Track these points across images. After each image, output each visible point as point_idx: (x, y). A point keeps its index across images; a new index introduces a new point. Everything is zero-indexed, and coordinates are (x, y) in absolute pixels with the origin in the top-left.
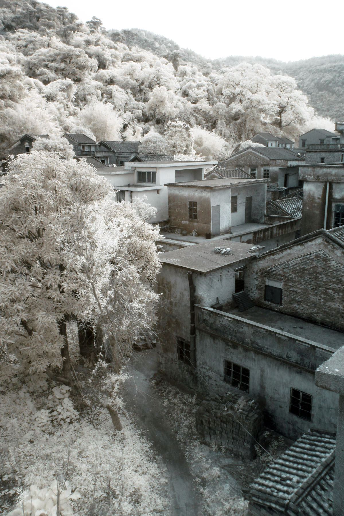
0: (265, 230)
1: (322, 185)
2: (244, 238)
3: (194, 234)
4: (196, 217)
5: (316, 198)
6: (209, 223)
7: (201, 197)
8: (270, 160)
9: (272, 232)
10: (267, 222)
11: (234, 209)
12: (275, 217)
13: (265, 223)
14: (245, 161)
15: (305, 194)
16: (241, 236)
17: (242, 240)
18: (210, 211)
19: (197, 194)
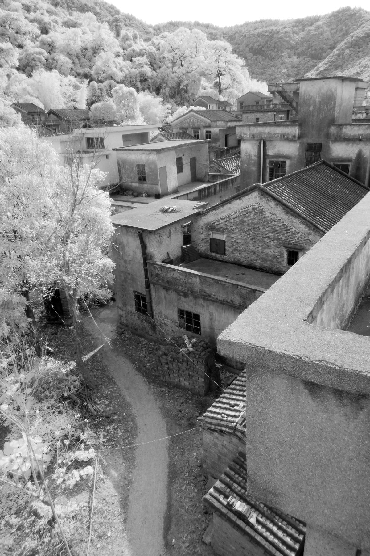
0: (209, 188)
1: (258, 143)
2: (191, 197)
3: (144, 195)
4: (144, 179)
5: (253, 156)
6: (157, 183)
7: (148, 160)
8: (211, 121)
9: (215, 189)
10: (210, 180)
11: (180, 169)
12: (217, 175)
13: (209, 182)
14: (189, 124)
15: (243, 152)
16: (187, 195)
17: (188, 199)
18: (158, 173)
19: (144, 157)
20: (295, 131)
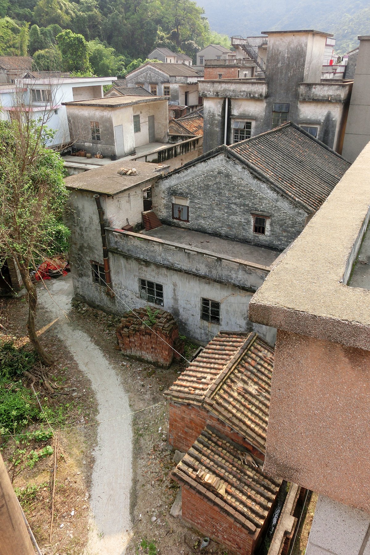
0: (170, 150)
1: (222, 102)
2: (150, 158)
3: (98, 156)
4: (98, 138)
5: (216, 115)
6: (112, 143)
7: (102, 117)
8: (170, 76)
9: (176, 151)
10: (170, 141)
11: (137, 129)
12: (177, 137)
13: (168, 143)
14: (145, 78)
15: (206, 112)
16: (146, 156)
17: (147, 160)
18: (113, 131)
19: (98, 114)
20: (262, 89)
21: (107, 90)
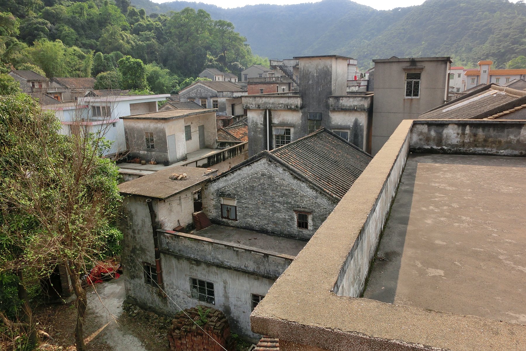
0: (218, 155)
1: (263, 112)
2: (200, 163)
3: (152, 162)
4: (153, 147)
5: (259, 124)
6: (166, 151)
7: (156, 128)
8: (218, 92)
9: (224, 156)
10: (219, 147)
11: (188, 137)
12: (225, 143)
13: (217, 148)
14: (196, 94)
15: (250, 121)
16: (196, 162)
17: (198, 165)
18: (166, 141)
19: (152, 126)
20: (298, 102)
21: (162, 105)
